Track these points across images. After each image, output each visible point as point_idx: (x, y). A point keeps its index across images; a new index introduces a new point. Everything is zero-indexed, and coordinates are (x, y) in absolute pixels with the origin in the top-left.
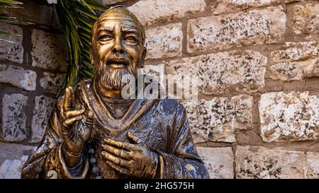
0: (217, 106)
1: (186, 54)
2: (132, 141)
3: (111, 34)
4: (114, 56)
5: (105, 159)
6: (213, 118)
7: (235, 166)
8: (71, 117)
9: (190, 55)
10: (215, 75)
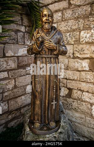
0: (70, 35)
1: (62, 21)
2: (51, 41)
3: (46, 15)
4: (46, 21)
5: (45, 46)
6: (69, 38)
7: (73, 49)
8: (38, 36)
9: (63, 21)
10: (70, 26)
